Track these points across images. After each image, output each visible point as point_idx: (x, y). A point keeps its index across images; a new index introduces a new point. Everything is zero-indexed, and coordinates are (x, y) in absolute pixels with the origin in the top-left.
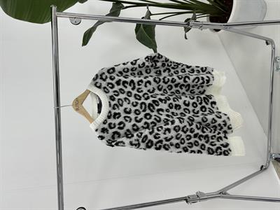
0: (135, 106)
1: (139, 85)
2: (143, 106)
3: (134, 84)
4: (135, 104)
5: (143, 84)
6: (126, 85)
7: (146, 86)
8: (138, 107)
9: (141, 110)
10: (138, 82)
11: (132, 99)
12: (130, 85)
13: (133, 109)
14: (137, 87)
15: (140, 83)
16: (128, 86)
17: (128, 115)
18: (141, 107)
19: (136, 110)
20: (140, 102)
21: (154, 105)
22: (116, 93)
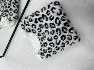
0: (53, 34)
1: (48, 15)
2: (58, 31)
3: (45, 16)
4: (52, 32)
5: (51, 12)
6: (41, 20)
7: (53, 12)
8: (55, 34)
9: (58, 35)
10: (47, 13)
11: (50, 29)
12: (44, 18)
13: (53, 36)
14: (48, 17)
15: (48, 13)
16: (42, 20)
17: (51, 42)
18: (57, 33)
19: (55, 36)
20: (55, 29)
21: (66, 27)
22: (39, 30)
